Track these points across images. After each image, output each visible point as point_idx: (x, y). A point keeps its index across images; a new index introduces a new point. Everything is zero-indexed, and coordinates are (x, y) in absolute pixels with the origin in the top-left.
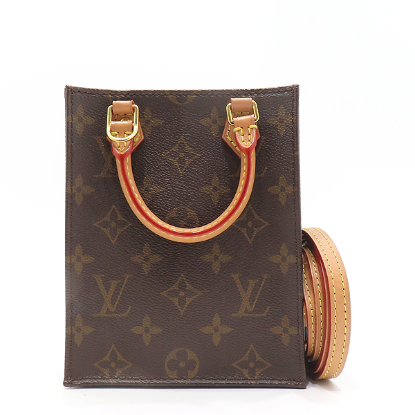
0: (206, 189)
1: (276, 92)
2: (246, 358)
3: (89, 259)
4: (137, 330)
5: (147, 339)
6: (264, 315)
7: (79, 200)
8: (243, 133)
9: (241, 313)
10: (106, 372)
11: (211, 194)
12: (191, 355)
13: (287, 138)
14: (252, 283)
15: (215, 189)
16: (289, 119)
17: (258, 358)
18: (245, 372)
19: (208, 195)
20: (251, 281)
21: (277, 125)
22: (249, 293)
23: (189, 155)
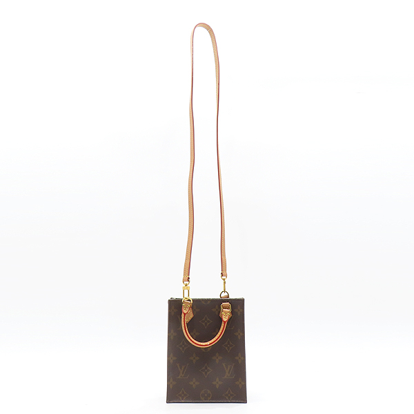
2: (227, 393)
3: (175, 358)
4: (191, 383)
5: (194, 386)
7: (172, 338)
8: (226, 315)
9: (226, 377)
10: (181, 398)
12: (209, 392)
13: (241, 316)
16: (241, 310)
17: (231, 393)
18: (227, 398)
21: (238, 312)
22: (228, 370)
23: (209, 322)
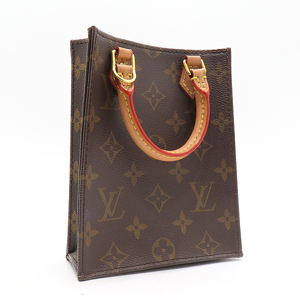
0: (170, 122)
1: (215, 53)
2: (203, 241)
3: (95, 176)
4: (130, 228)
6: (213, 209)
8: (199, 81)
11: (173, 125)
12: (169, 242)
13: (224, 86)
14: (203, 188)
15: (176, 122)
16: (225, 72)
17: (212, 240)
19: (171, 126)
20: (202, 187)
21: (216, 77)
22: (201, 196)
23: (158, 97)
